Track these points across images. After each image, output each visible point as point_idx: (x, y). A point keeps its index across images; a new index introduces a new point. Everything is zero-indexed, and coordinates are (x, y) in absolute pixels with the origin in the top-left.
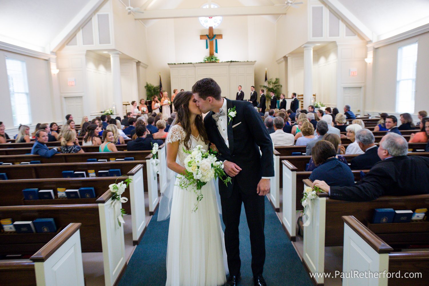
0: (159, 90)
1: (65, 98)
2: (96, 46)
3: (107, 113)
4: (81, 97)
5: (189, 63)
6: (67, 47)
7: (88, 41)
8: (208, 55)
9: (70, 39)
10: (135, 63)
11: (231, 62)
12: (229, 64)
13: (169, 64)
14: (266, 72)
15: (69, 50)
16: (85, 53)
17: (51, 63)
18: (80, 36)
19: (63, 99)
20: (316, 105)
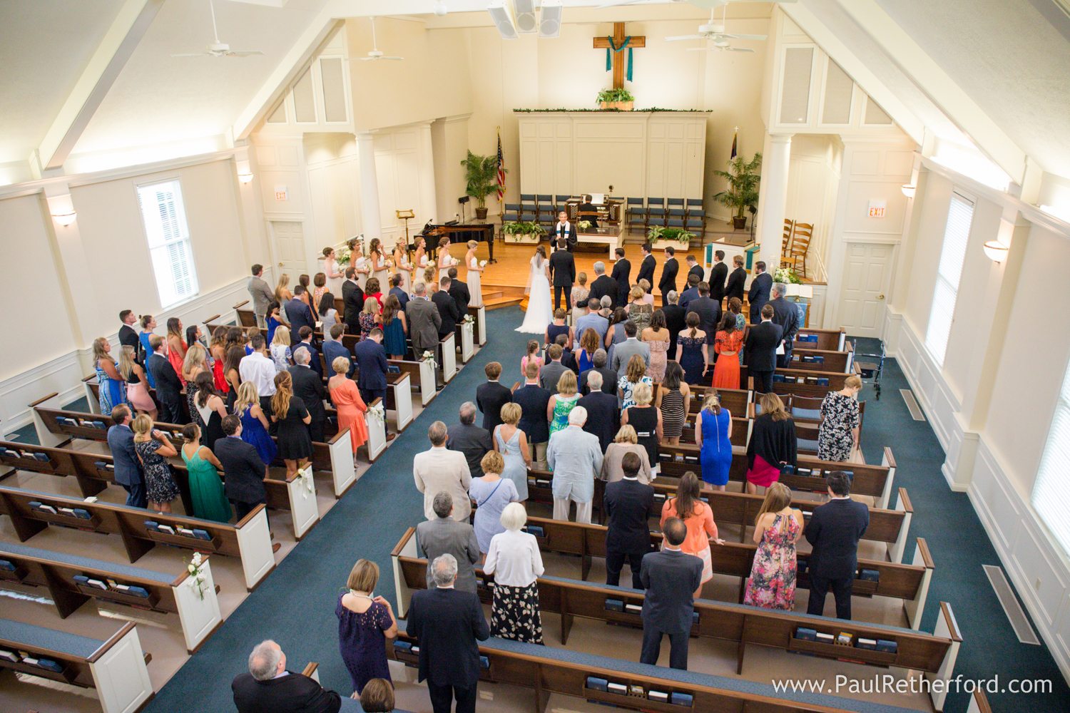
0: (496, 165)
1: (273, 222)
2: (322, 125)
3: (347, 256)
4: (299, 223)
5: (558, 110)
6: (268, 126)
7: (305, 114)
8: (610, 87)
9: (273, 110)
10: (429, 126)
11: (654, 110)
12: (648, 116)
13: (516, 111)
14: (736, 136)
15: (272, 131)
16: (302, 137)
17: (237, 163)
18: (289, 101)
19: (270, 225)
20: (777, 276)
